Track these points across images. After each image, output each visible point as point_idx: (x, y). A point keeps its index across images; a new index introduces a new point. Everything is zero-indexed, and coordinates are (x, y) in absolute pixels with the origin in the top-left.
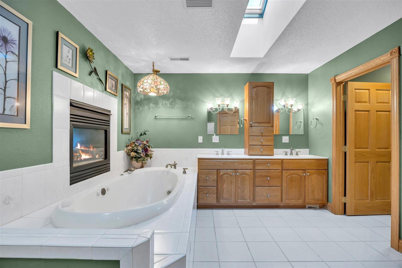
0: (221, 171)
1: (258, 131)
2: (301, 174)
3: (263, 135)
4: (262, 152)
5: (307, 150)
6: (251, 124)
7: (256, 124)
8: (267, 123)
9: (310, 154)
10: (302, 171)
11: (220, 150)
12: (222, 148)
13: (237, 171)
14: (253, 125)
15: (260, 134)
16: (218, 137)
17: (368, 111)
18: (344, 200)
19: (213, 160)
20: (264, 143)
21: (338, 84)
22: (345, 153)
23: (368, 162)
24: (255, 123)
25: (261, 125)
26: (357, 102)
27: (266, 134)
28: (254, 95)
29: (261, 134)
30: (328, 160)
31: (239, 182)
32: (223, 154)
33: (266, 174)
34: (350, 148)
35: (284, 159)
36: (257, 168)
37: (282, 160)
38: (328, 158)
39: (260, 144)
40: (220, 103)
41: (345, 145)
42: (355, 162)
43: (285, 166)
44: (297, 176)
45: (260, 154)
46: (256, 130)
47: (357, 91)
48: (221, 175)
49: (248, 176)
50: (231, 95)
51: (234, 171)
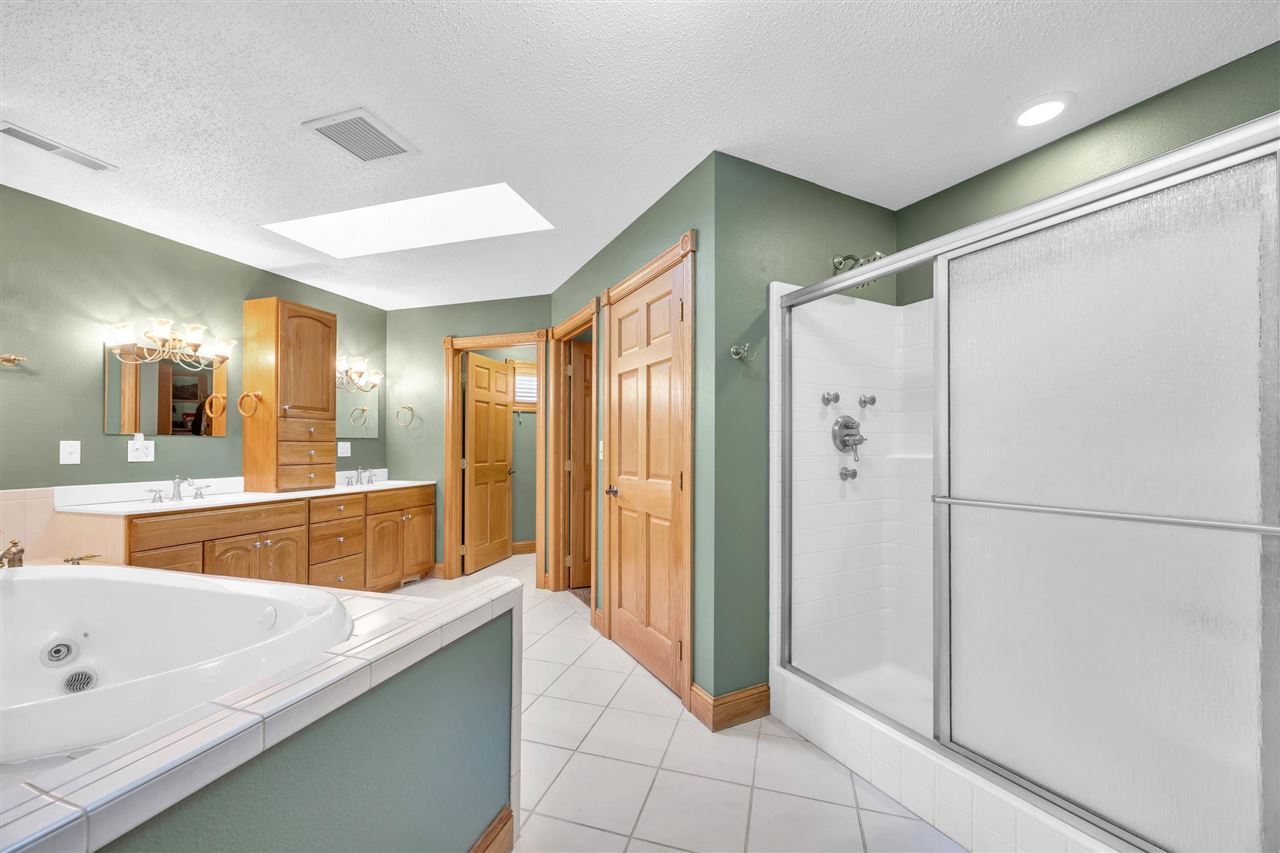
0: (217, 542)
1: (303, 429)
2: (398, 520)
3: (314, 438)
4: (310, 482)
5: (384, 472)
6: (285, 410)
7: (296, 412)
8: (323, 410)
9: (389, 478)
10: (398, 513)
11: (166, 486)
12: (173, 479)
13: (264, 534)
14: (291, 412)
15: (307, 437)
16: (153, 442)
17: (488, 403)
18: (462, 550)
19: (164, 518)
20: (315, 460)
21: (457, 351)
22: (464, 470)
23: (486, 483)
24: (293, 407)
25: (309, 415)
26: (477, 387)
27: (321, 437)
28: (291, 334)
29: (308, 435)
30: (435, 485)
31: (271, 564)
32: (178, 496)
33: (335, 531)
34: (469, 464)
35: (368, 492)
36: (314, 519)
37: (366, 494)
38: (434, 482)
39: (307, 460)
40: (167, 336)
41: (464, 457)
42: (476, 485)
43: (372, 506)
44: (391, 523)
45: (307, 485)
46: (296, 427)
47: (478, 369)
48: (217, 554)
49: (294, 544)
50: (200, 317)
51: (255, 536)
